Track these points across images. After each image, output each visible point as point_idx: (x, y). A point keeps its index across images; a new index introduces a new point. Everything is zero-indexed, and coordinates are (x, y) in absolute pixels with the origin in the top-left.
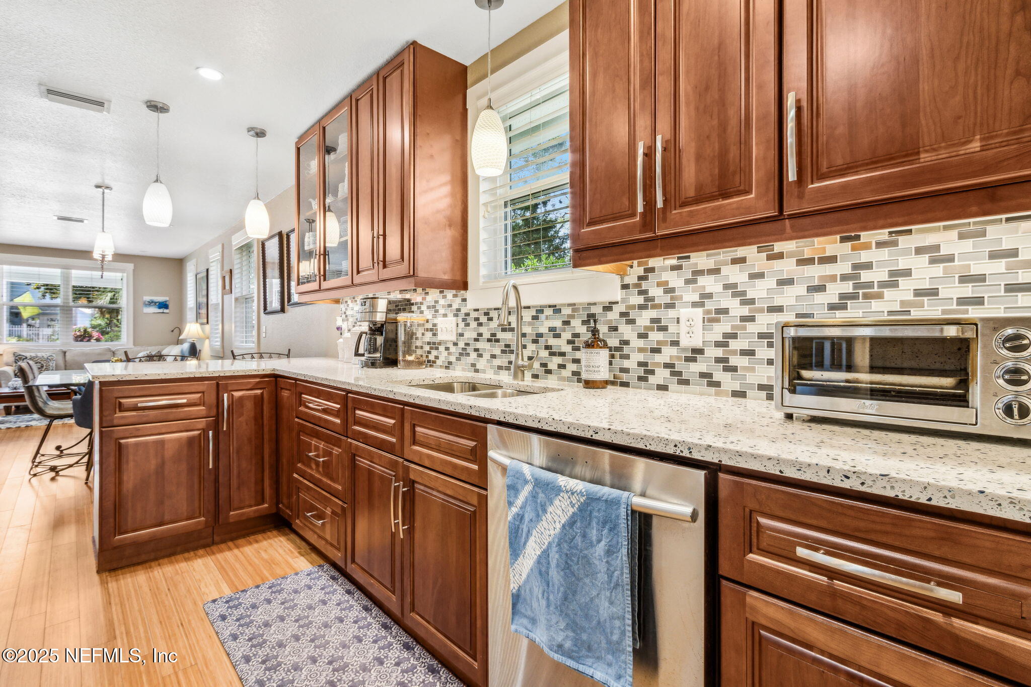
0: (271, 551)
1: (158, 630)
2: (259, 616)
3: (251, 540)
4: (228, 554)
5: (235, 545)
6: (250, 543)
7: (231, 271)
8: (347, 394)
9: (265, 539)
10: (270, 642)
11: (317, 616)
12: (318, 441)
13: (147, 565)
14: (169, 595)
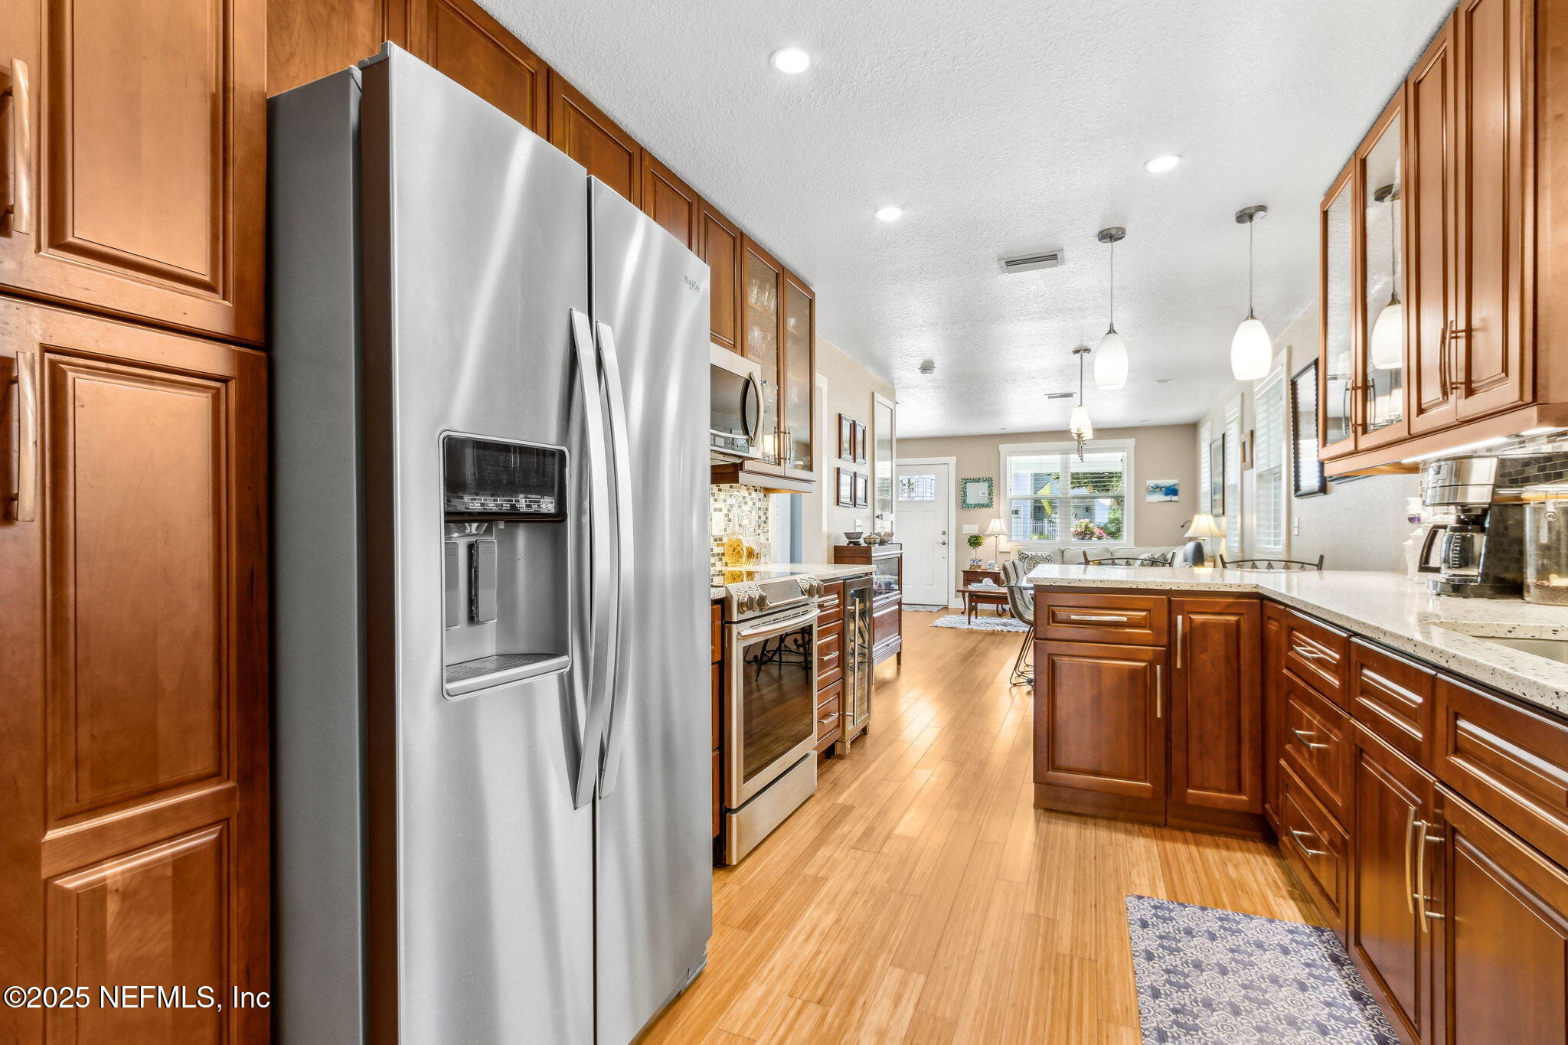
0: (1245, 871)
1: (1069, 899)
2: (1192, 948)
3: (1220, 843)
4: (1181, 848)
5: (1195, 839)
6: (1217, 846)
7: (1252, 432)
8: (1350, 636)
9: (1242, 850)
10: (1194, 991)
11: (1283, 1000)
12: (1313, 713)
13: (1083, 819)
14: (1093, 864)
